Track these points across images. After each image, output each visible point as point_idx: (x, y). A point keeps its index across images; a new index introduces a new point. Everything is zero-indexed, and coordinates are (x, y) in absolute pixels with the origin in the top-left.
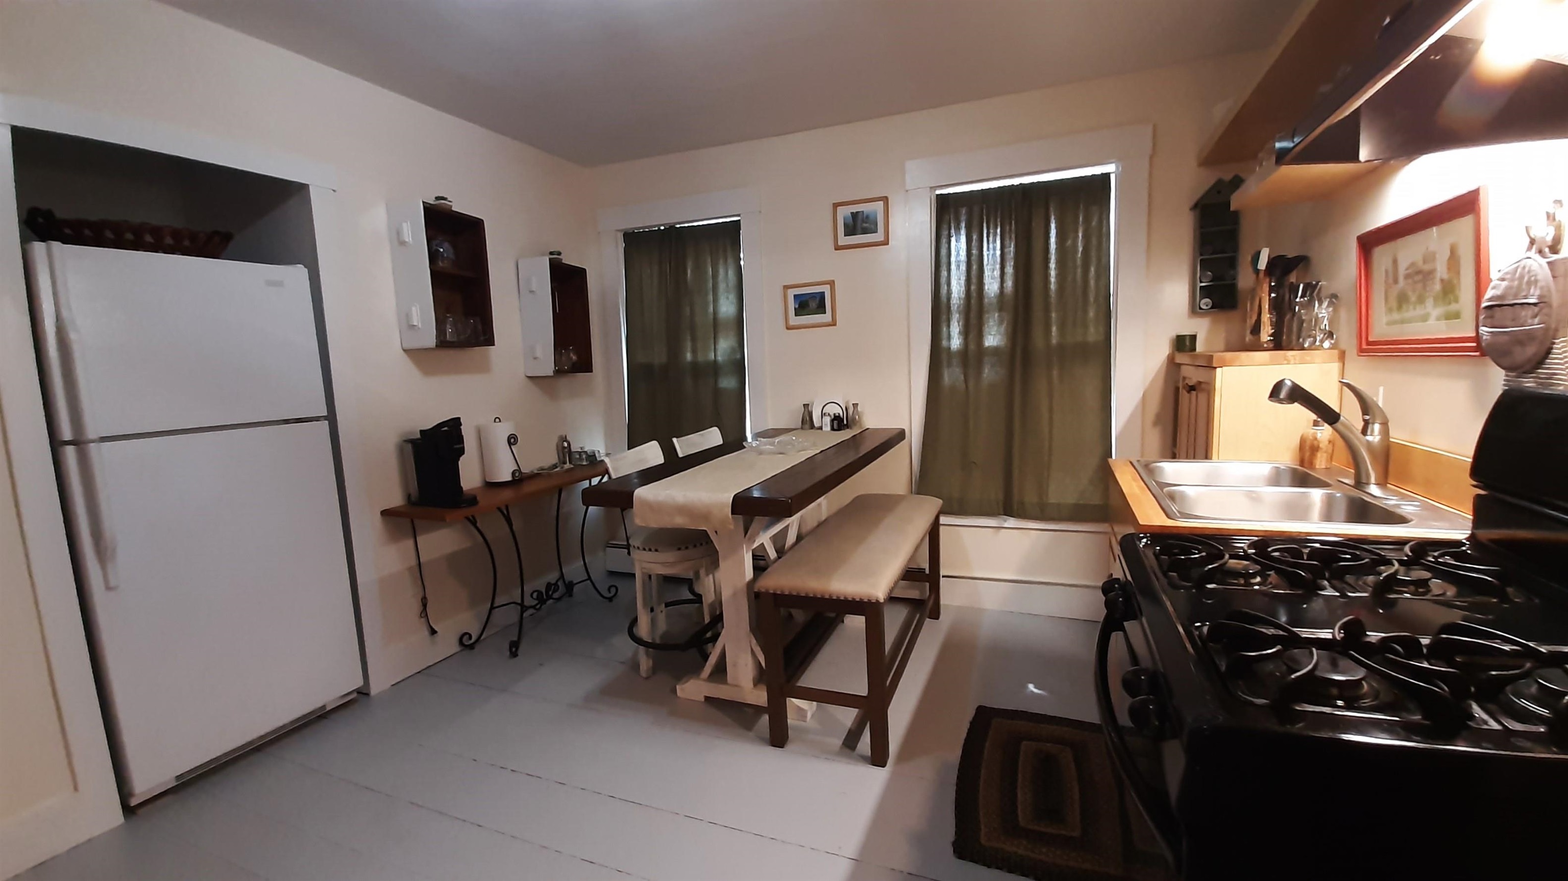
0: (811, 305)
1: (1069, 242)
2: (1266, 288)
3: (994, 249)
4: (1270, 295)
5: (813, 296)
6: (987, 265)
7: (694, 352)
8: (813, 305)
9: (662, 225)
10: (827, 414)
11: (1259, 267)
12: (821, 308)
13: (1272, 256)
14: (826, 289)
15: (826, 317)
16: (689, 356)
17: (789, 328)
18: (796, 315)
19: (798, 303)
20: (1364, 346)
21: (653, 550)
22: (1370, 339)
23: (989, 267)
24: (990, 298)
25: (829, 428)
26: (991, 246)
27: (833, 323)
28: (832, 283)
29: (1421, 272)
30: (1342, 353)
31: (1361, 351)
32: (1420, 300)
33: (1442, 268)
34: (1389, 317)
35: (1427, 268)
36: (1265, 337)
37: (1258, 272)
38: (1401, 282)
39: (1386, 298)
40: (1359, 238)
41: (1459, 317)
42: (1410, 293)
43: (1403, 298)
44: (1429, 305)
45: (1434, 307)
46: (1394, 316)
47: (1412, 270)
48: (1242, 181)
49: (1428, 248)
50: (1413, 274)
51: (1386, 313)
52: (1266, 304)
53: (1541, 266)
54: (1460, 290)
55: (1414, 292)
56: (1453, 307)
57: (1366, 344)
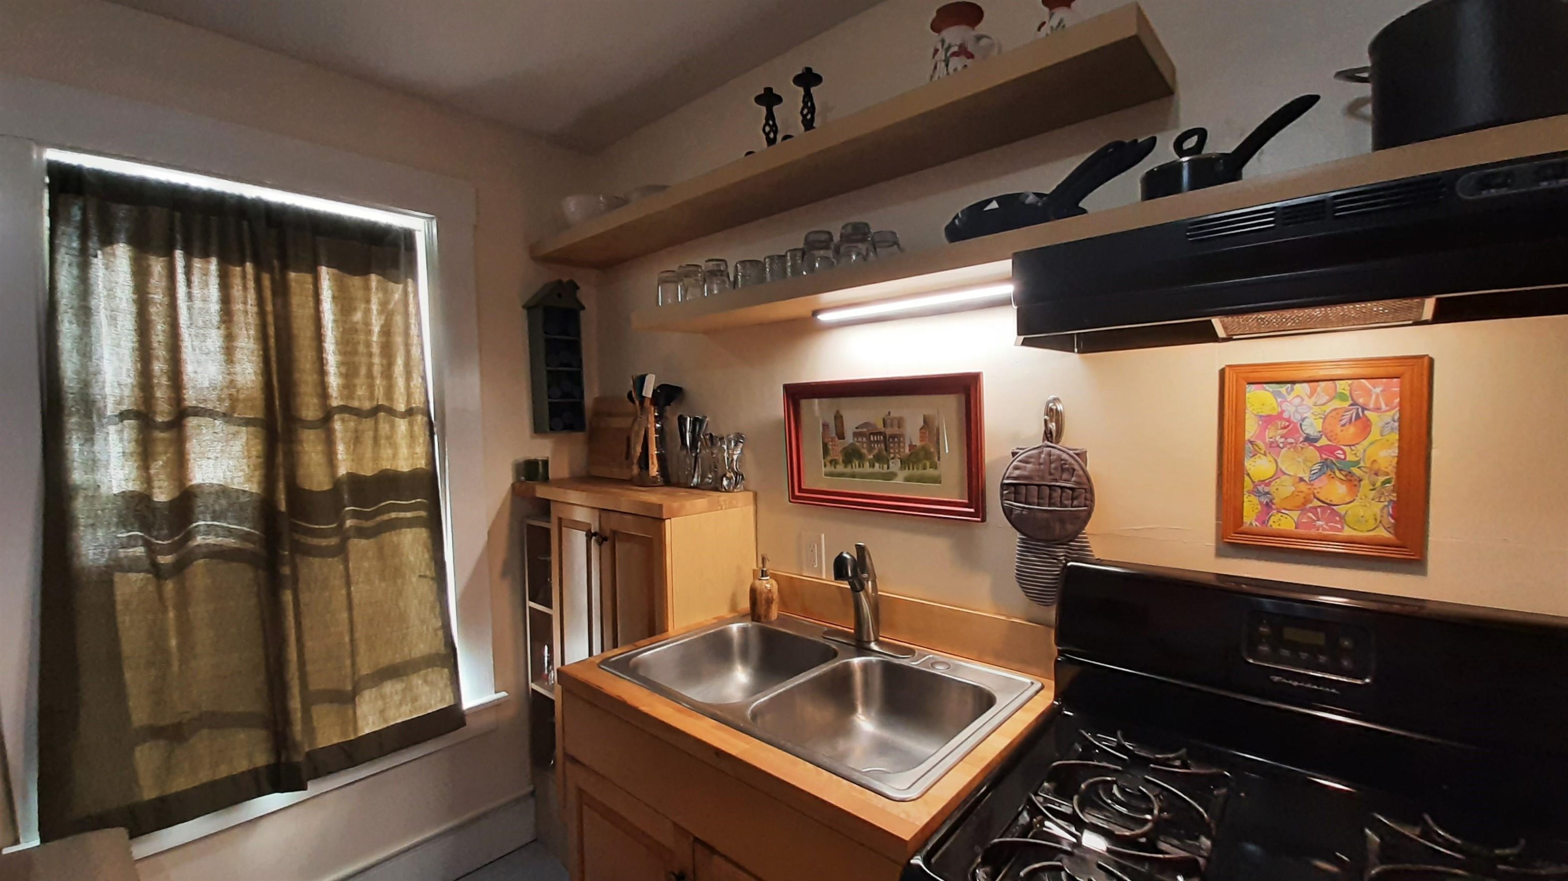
1: (358, 316)
2: (652, 419)
4: (655, 426)
11: (644, 394)
13: (659, 384)
20: (797, 493)
22: (804, 487)
24: (202, 389)
29: (880, 433)
30: (756, 495)
31: (793, 497)
32: (879, 458)
33: (912, 433)
34: (830, 469)
35: (889, 431)
36: (654, 470)
37: (642, 399)
38: (849, 439)
39: (826, 451)
40: (787, 387)
41: (940, 482)
42: (865, 451)
43: (851, 455)
44: (895, 466)
45: (903, 467)
46: (840, 468)
47: (865, 430)
48: (577, 288)
49: (889, 413)
50: (867, 432)
51: (825, 466)
52: (653, 436)
53: (1071, 456)
54: (939, 458)
55: (870, 450)
56: (930, 472)
57: (799, 492)
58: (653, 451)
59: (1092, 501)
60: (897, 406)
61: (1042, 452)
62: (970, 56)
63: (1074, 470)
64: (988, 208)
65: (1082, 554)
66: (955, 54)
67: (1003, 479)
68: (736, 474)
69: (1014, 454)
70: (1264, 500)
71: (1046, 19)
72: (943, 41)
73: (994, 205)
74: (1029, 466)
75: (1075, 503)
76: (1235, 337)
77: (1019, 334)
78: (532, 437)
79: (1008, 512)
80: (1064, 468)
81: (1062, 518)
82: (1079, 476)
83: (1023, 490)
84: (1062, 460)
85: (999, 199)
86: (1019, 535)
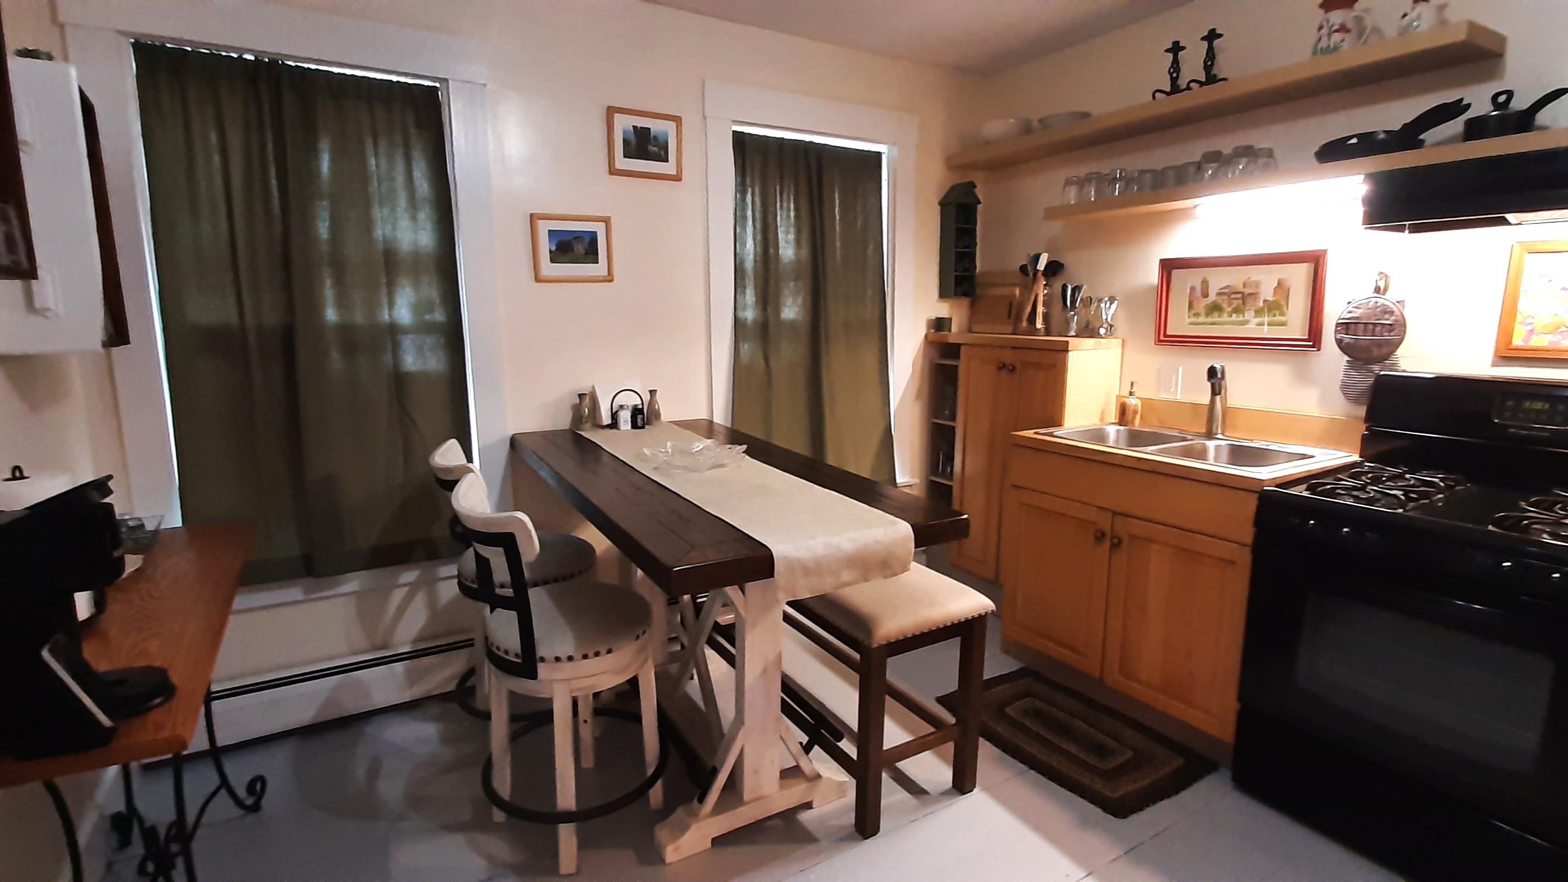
0: (575, 249)
2: (1041, 286)
3: (789, 210)
4: (1043, 292)
5: (578, 236)
6: (780, 227)
7: (342, 303)
8: (580, 249)
9: (249, 51)
10: (626, 407)
11: (1038, 268)
12: (591, 254)
13: (1050, 260)
14: (599, 228)
15: (599, 269)
16: (331, 314)
17: (538, 279)
18: (552, 261)
19: (555, 243)
20: (1162, 338)
21: (591, 654)
22: (1169, 333)
23: (782, 229)
24: (787, 264)
25: (629, 426)
26: (785, 205)
27: (609, 278)
28: (607, 221)
29: (1239, 293)
30: (1123, 341)
31: (1159, 341)
32: (1237, 311)
33: (1267, 293)
34: (1193, 320)
35: (1247, 291)
36: (1039, 325)
37: (1036, 271)
38: (1212, 297)
39: (1191, 306)
40: (1162, 261)
41: (1285, 325)
42: (1224, 306)
43: (1215, 308)
44: (1249, 315)
45: (1255, 317)
46: (1202, 319)
47: (1227, 291)
48: (975, 187)
49: (1249, 278)
50: (1229, 293)
51: (1189, 317)
52: (1041, 299)
53: (1394, 304)
54: (1287, 308)
55: (1230, 305)
56: (1278, 318)
57: (1164, 337)
58: (1040, 309)
59: (1405, 332)
60: (1256, 273)
61: (1370, 301)
62: (1348, 31)
63: (1393, 312)
64: (1350, 142)
65: (1393, 366)
66: (1336, 31)
67: (1339, 319)
68: (1111, 326)
69: (1349, 303)
70: (1530, 328)
71: (1409, 11)
72: (1328, 21)
73: (1354, 141)
74: (1360, 311)
75: (1392, 334)
76: (1523, 223)
77: (1363, 224)
78: (938, 301)
79: (1339, 342)
80: (1387, 311)
81: (1380, 344)
82: (1396, 316)
83: (1353, 327)
84: (1385, 305)
85: (1359, 136)
86: (1347, 358)
